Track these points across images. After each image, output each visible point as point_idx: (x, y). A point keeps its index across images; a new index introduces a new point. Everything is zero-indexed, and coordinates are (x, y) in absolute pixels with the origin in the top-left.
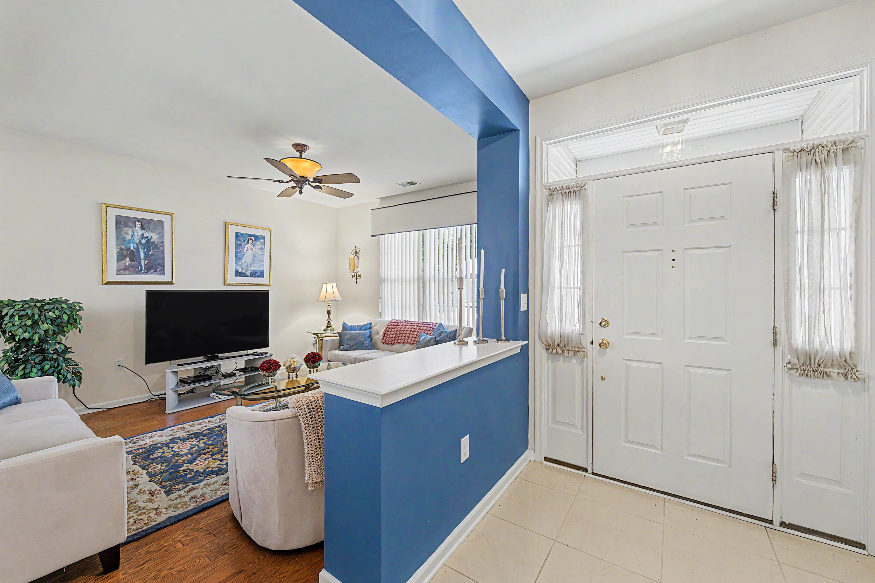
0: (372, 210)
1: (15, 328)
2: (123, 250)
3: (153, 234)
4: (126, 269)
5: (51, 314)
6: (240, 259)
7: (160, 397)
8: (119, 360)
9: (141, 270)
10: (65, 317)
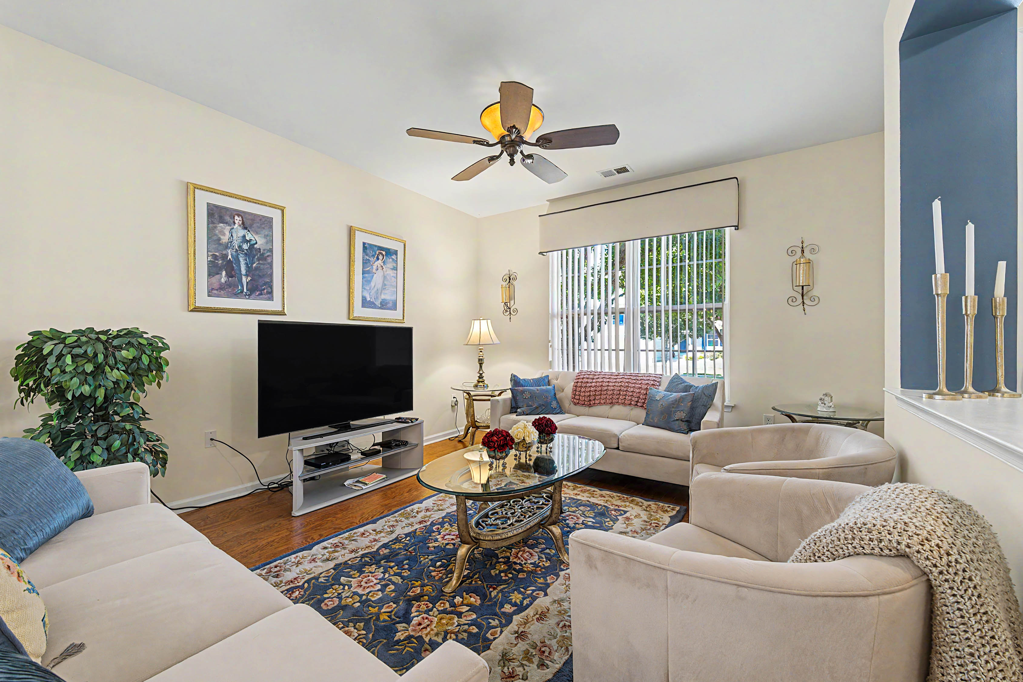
0: (540, 216)
1: (67, 377)
2: (218, 258)
3: (257, 236)
4: (221, 288)
5: (124, 353)
6: (369, 282)
7: (270, 487)
8: (211, 431)
9: (242, 292)
10: (145, 360)
